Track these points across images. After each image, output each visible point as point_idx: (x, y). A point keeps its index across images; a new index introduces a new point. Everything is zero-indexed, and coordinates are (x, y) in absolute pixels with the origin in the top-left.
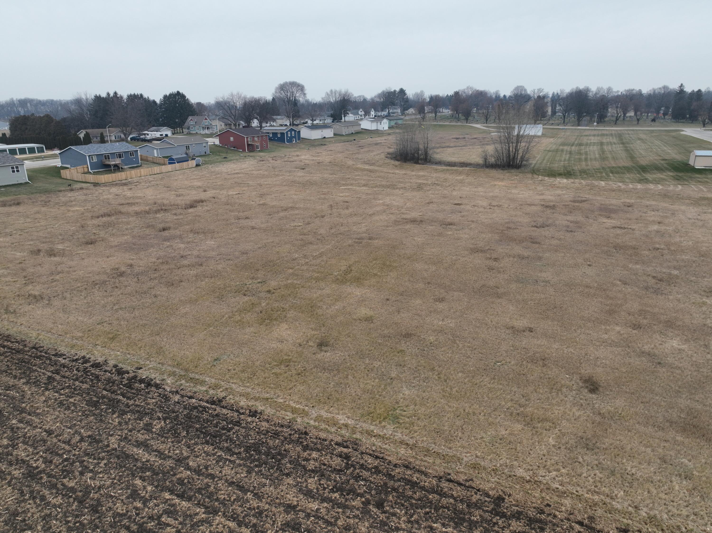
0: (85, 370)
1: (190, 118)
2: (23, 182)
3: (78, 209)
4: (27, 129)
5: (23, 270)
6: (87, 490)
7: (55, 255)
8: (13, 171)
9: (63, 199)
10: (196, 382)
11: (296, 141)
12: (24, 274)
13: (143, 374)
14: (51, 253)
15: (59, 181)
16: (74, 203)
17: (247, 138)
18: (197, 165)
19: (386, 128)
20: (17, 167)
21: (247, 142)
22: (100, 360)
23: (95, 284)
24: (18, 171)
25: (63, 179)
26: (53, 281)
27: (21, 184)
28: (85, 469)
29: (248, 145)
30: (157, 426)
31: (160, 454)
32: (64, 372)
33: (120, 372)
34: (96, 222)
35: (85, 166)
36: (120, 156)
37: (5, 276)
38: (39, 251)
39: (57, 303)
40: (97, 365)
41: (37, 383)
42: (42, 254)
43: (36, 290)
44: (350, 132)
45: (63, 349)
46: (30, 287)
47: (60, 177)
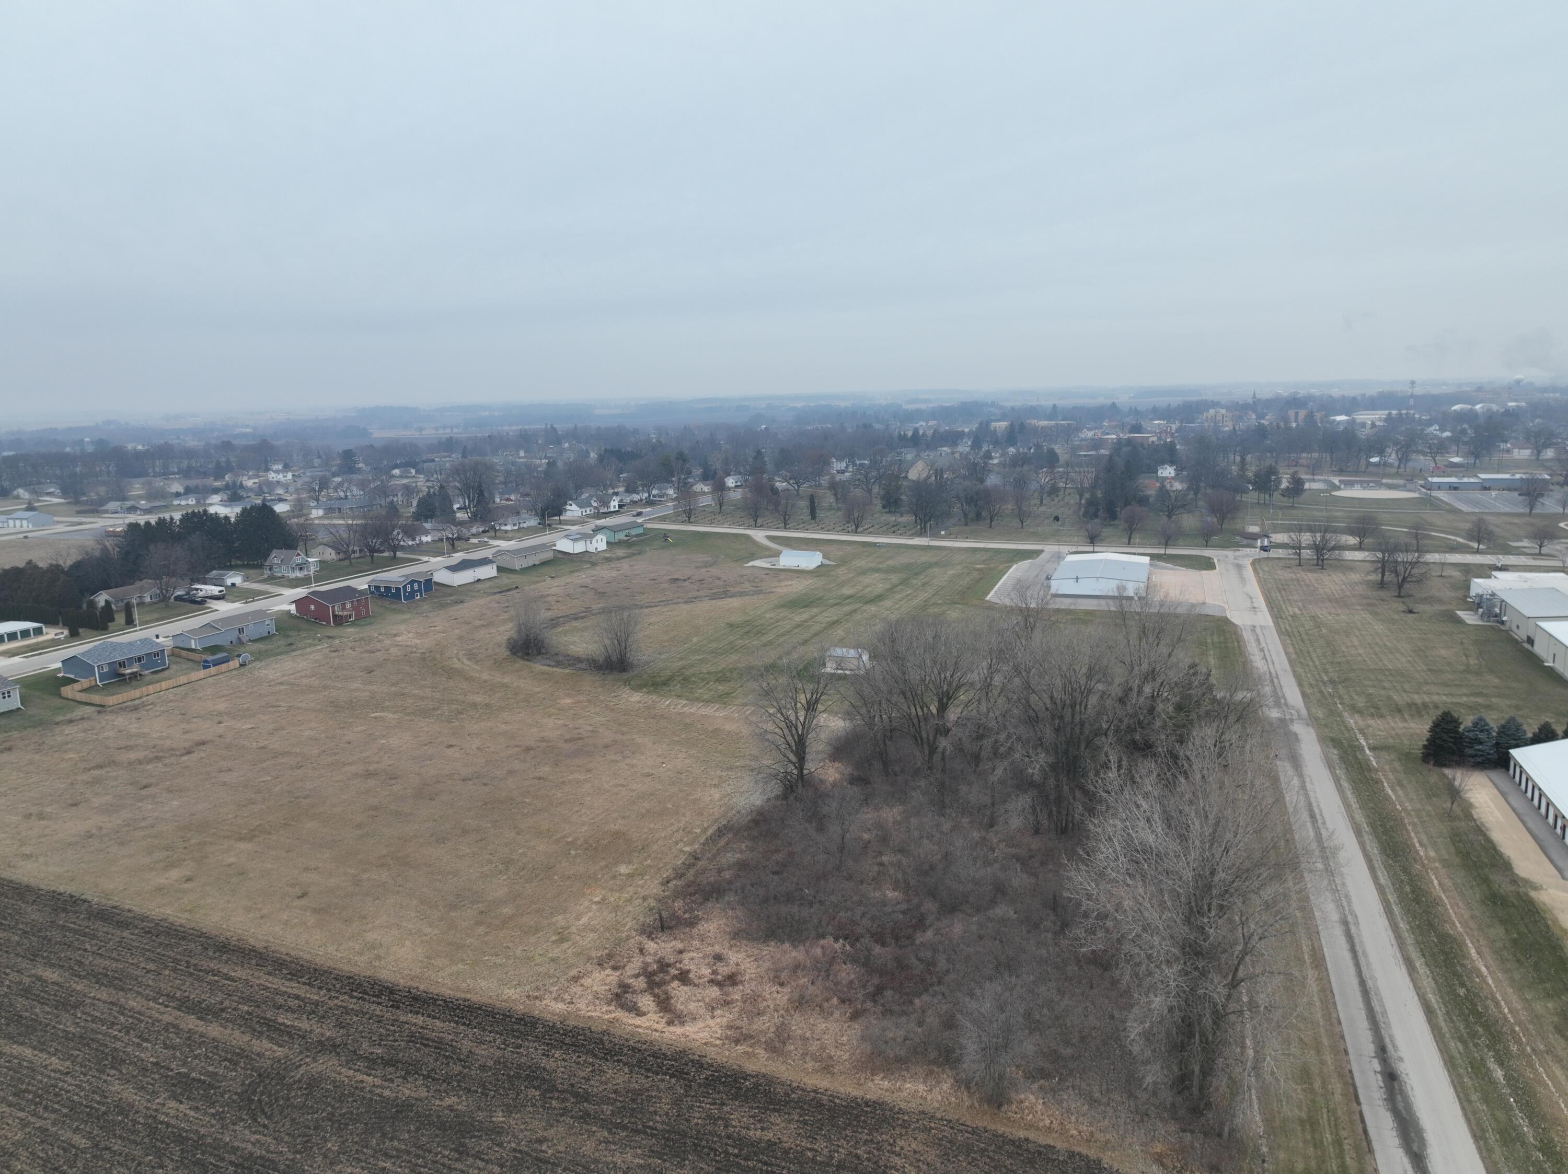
0: (53, 897)
1: (274, 553)
2: (14, 708)
3: (72, 756)
4: (19, 587)
5: (18, 834)
6: (46, 936)
7: (43, 819)
8: (4, 698)
9: (59, 739)
10: (109, 899)
11: (421, 596)
12: (19, 837)
13: (83, 897)
14: (41, 816)
15: (57, 702)
16: (69, 746)
17: (333, 607)
18: (241, 665)
19: (603, 546)
20: (9, 692)
21: (333, 612)
22: (62, 891)
23: (70, 844)
24: (9, 696)
25: (64, 698)
26: (41, 843)
27: (11, 711)
28: (47, 930)
29: (335, 616)
30: (82, 916)
31: (80, 925)
32: (42, 897)
33: (72, 896)
34: (85, 777)
35: (92, 678)
36: (139, 659)
37: (5, 839)
38: (31, 815)
39: (42, 859)
40: (60, 894)
41: (27, 903)
42: (33, 817)
43: (27, 850)
44: (530, 564)
45: (42, 887)
46: (24, 848)
47: (60, 696)
